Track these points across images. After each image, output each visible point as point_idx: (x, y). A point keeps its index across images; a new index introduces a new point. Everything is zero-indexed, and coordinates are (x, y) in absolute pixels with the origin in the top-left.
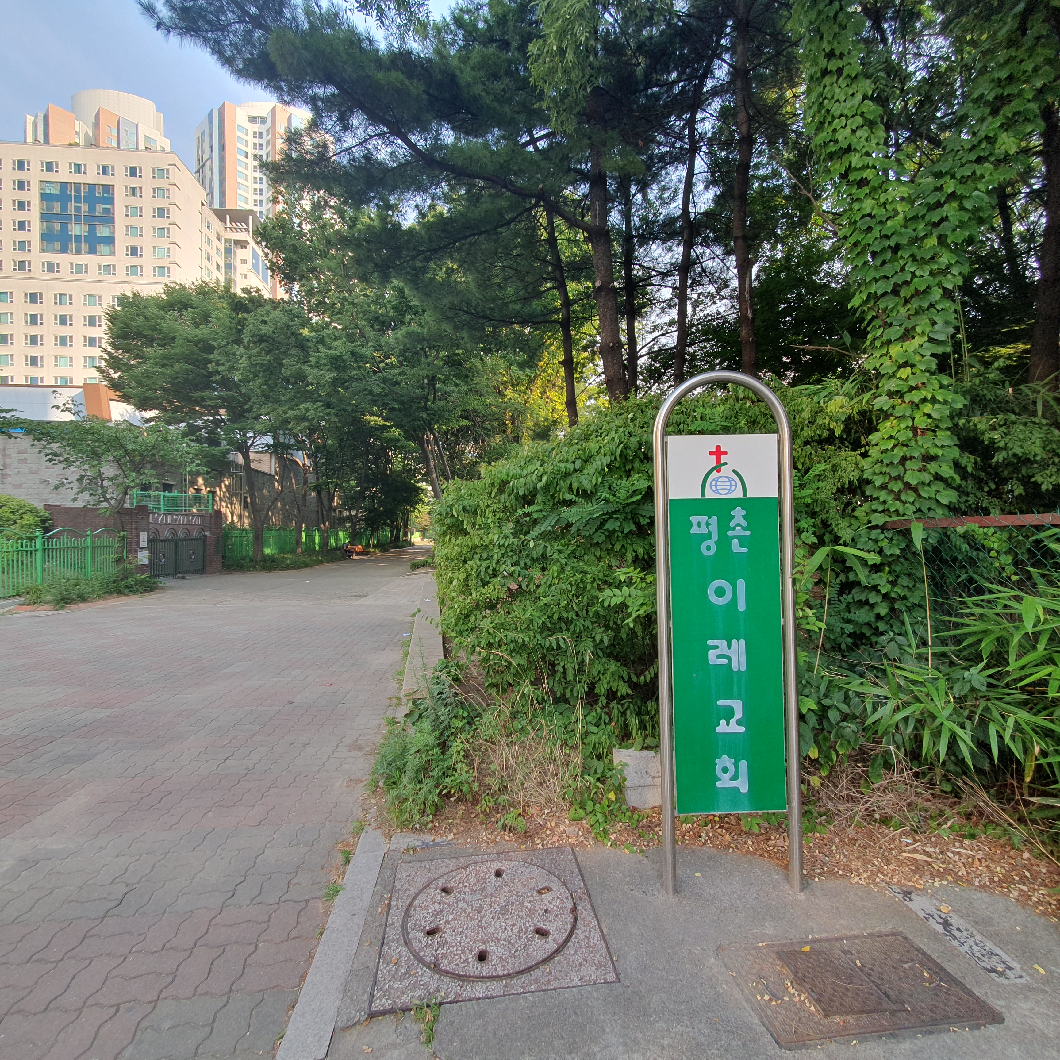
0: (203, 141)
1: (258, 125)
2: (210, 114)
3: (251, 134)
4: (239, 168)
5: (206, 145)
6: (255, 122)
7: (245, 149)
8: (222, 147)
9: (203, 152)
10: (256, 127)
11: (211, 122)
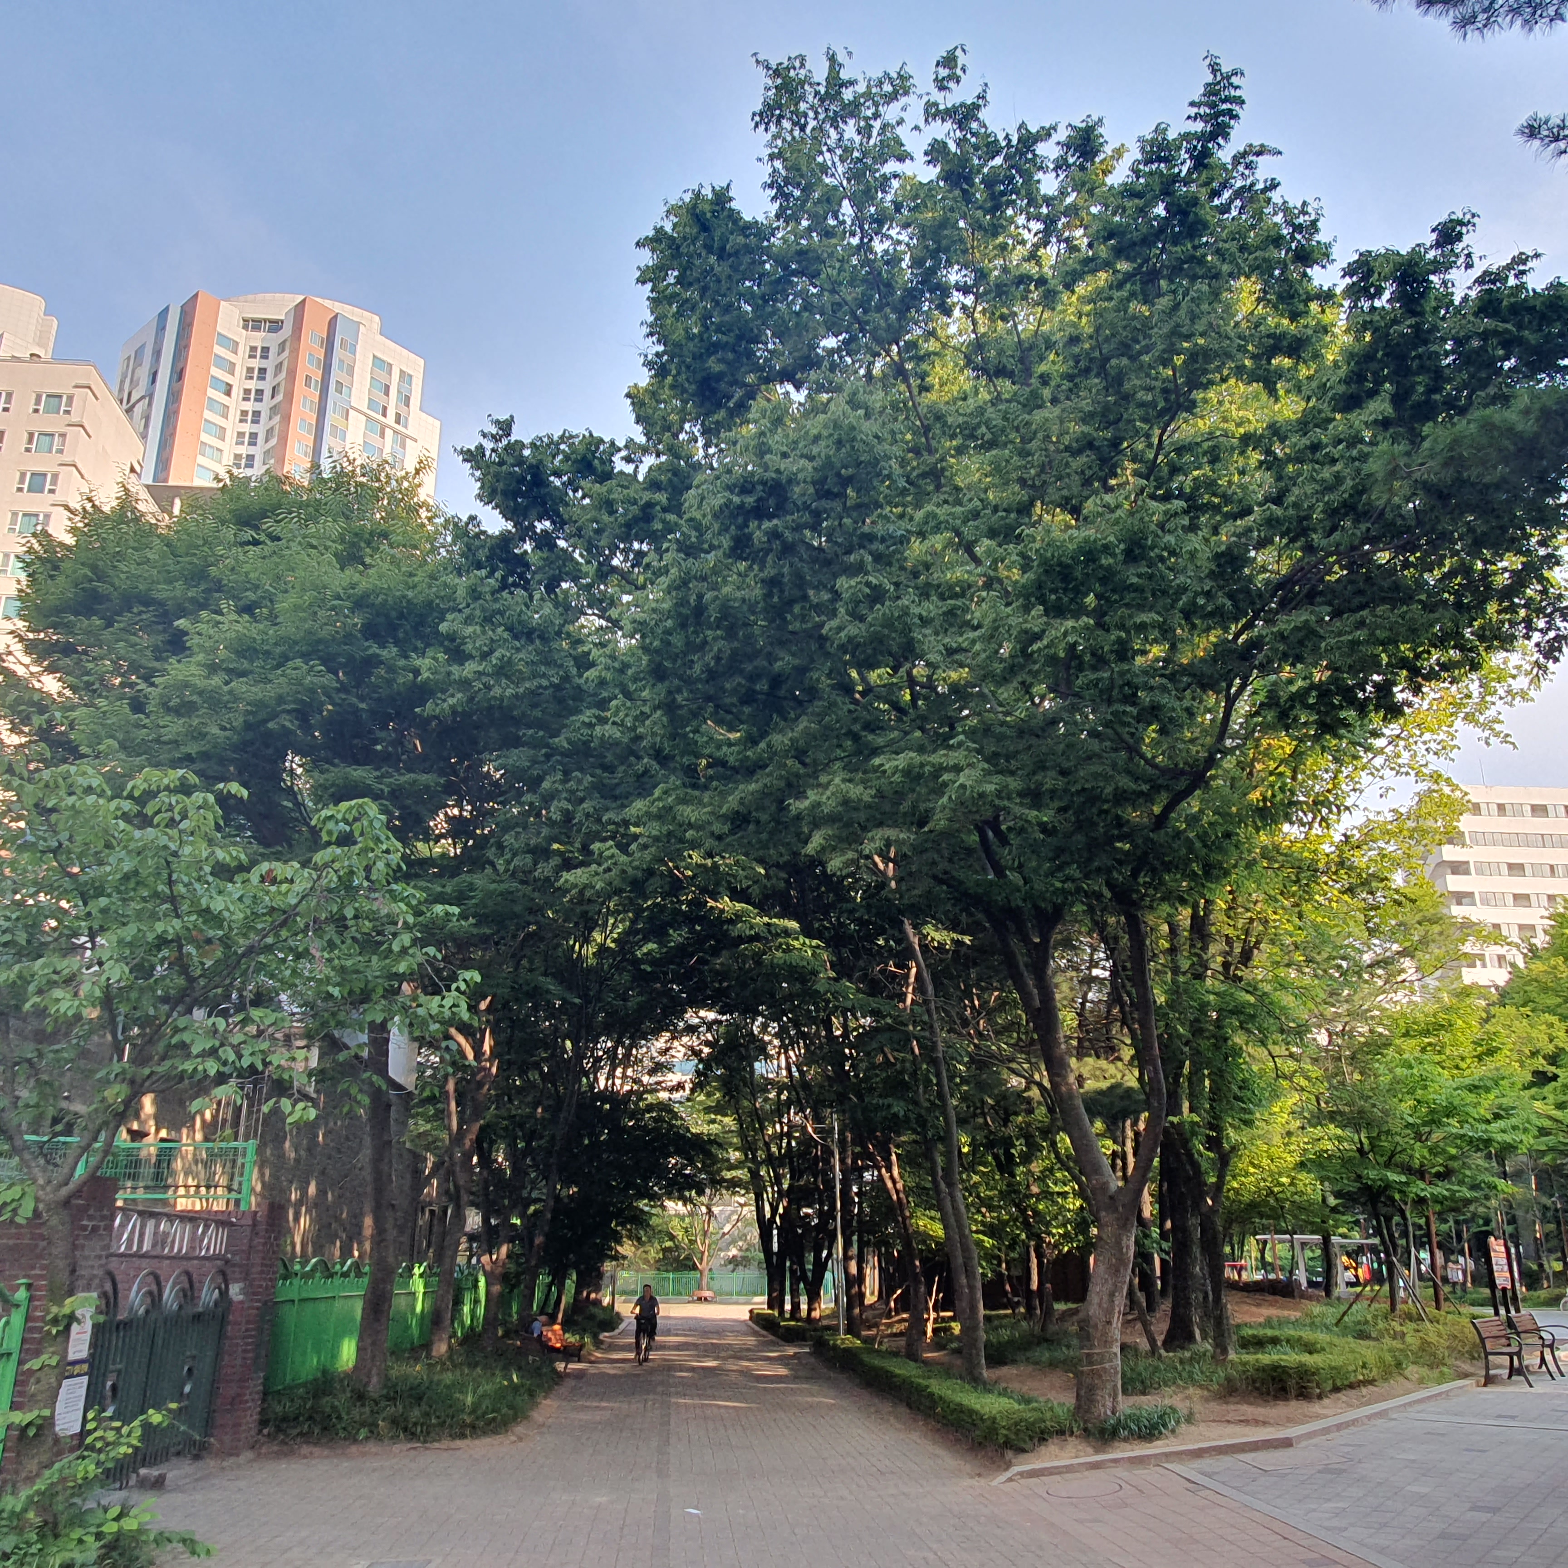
0: (138, 362)
1: (262, 334)
2: (164, 314)
3: (243, 350)
4: (208, 415)
5: (143, 374)
6: (257, 328)
7: (228, 379)
8: (178, 374)
9: (134, 383)
10: (259, 338)
11: (161, 328)
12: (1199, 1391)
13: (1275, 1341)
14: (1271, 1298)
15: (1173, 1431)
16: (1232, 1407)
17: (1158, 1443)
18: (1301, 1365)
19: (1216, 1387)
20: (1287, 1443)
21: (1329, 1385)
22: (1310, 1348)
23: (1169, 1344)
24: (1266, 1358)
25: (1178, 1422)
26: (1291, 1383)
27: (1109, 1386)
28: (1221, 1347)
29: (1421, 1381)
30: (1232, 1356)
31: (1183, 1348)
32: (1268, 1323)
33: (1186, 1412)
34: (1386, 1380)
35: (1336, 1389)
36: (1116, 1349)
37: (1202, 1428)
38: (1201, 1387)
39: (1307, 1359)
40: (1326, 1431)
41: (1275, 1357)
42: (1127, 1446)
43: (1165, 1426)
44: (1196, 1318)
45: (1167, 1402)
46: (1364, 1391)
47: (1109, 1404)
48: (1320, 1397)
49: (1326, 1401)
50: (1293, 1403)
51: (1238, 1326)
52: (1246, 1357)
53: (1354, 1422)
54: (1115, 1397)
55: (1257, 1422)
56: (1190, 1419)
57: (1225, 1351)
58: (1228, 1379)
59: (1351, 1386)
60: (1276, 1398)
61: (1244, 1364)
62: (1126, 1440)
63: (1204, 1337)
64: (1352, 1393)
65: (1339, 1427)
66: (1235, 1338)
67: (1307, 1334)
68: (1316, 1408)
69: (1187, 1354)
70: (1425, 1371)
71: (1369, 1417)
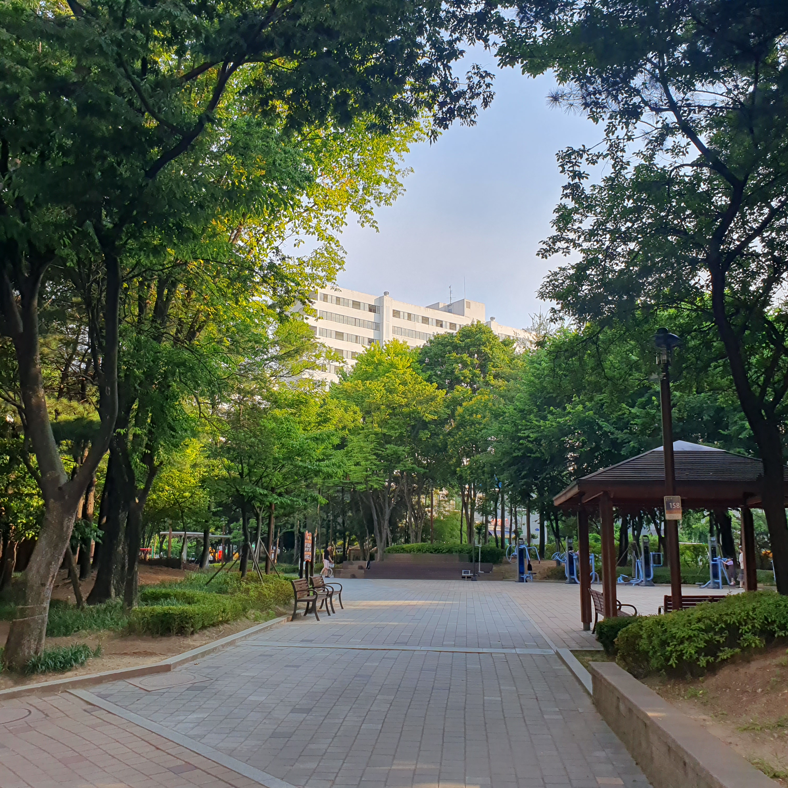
12: (107, 632)
13: (166, 596)
14: (166, 569)
15: (82, 664)
16: (129, 643)
17: (69, 674)
18: (183, 612)
19: (120, 629)
20: (167, 668)
21: (200, 625)
22: (190, 601)
23: (90, 600)
24: (159, 608)
25: (87, 656)
26: (175, 625)
27: (36, 633)
28: (129, 601)
29: (256, 619)
30: (136, 607)
31: (100, 602)
32: (163, 584)
33: (95, 648)
34: (235, 620)
35: (204, 627)
36: (46, 605)
37: (105, 660)
38: (109, 629)
39: (187, 607)
40: (194, 658)
41: (166, 607)
42: (43, 678)
43: (76, 661)
44: (114, 582)
45: (82, 642)
46: (221, 627)
47: (33, 646)
48: (192, 633)
49: (196, 636)
50: (174, 639)
51: (142, 587)
52: (145, 608)
53: (213, 650)
54: (40, 639)
55: (146, 654)
56: (96, 654)
57: (130, 604)
58: (130, 624)
59: (213, 625)
60: (162, 635)
61: (143, 613)
62: (43, 673)
63: (117, 595)
64: (212, 629)
65: (204, 654)
66: (139, 594)
67: (189, 592)
68: (189, 641)
69: (103, 606)
70: (258, 613)
71: (223, 646)
